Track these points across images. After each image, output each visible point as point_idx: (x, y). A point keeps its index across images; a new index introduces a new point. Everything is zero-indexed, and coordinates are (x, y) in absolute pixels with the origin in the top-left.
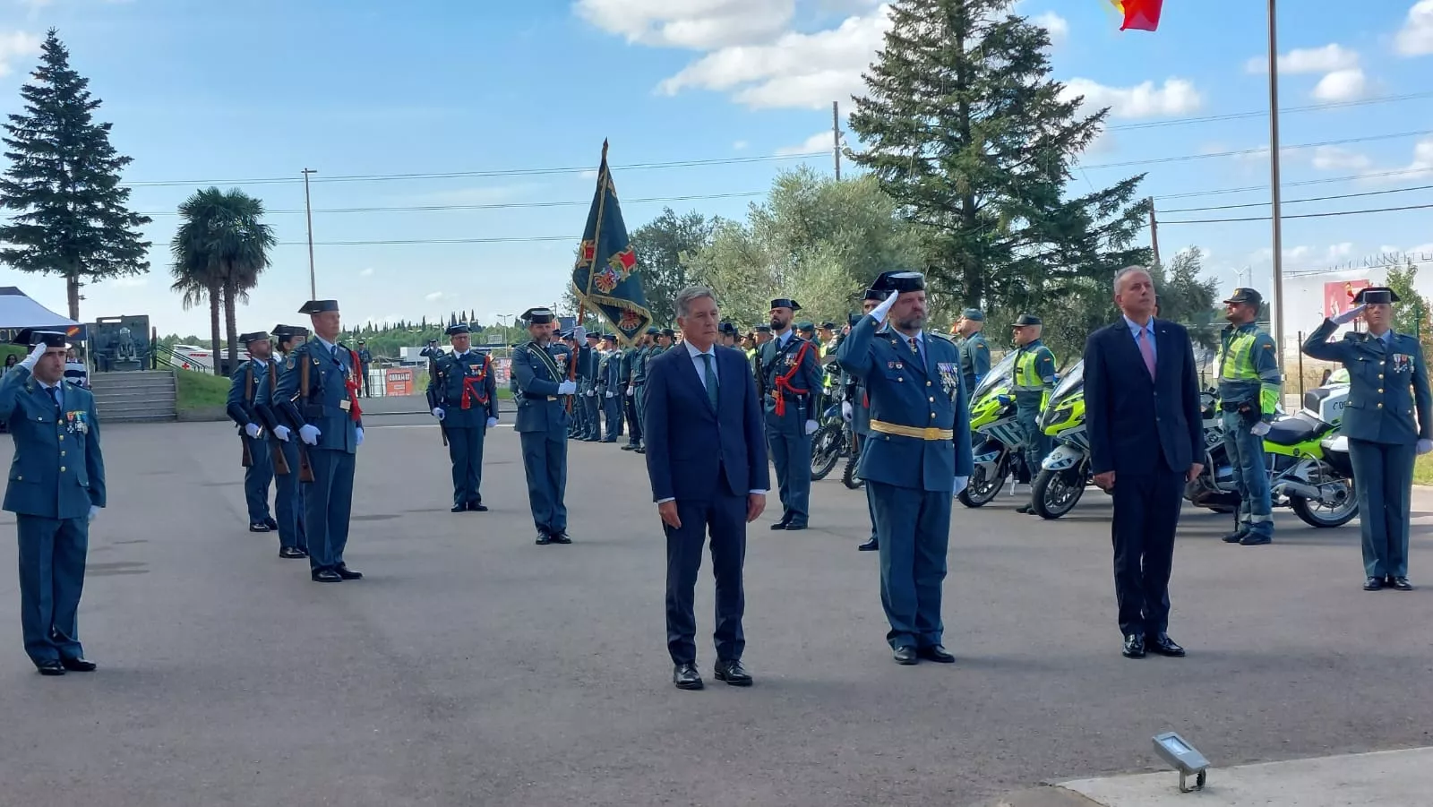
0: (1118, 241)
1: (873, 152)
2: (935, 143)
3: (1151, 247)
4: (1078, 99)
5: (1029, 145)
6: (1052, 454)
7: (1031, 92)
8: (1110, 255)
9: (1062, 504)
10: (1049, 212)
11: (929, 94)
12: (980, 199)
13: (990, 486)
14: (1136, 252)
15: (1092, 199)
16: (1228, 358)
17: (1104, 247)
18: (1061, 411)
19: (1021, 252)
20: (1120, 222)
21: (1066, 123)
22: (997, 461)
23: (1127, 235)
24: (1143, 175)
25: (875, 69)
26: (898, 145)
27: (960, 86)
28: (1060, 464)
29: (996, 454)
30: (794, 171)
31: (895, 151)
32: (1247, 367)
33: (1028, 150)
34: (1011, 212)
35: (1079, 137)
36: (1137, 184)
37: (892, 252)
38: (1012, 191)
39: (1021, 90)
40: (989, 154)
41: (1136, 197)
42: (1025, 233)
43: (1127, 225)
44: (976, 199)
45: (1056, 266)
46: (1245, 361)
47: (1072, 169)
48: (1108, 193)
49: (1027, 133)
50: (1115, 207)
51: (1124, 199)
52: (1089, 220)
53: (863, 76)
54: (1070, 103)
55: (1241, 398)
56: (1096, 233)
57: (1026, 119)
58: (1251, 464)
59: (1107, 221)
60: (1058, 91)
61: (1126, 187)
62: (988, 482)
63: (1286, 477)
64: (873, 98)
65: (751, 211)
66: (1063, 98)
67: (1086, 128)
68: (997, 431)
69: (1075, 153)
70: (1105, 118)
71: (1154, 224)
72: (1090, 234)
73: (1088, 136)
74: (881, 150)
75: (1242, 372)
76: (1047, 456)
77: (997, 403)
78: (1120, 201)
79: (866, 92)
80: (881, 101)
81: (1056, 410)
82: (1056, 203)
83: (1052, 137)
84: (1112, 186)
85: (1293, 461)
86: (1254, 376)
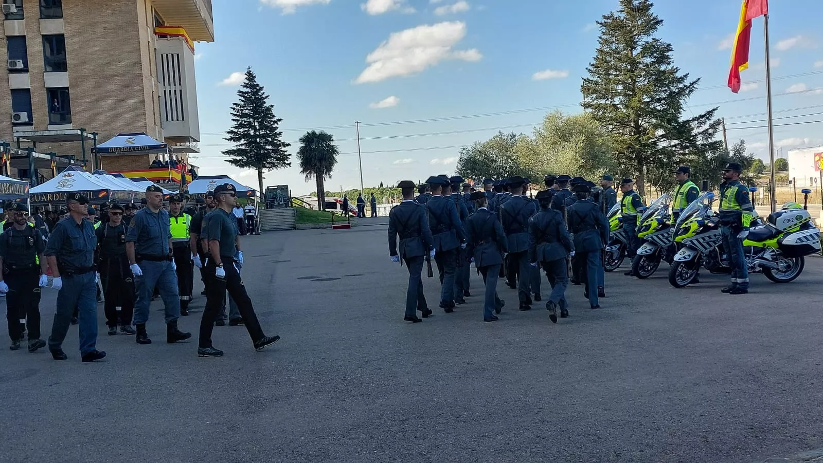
0: (707, 138)
1: (592, 102)
2: (621, 97)
3: (723, 140)
4: (686, 75)
5: (664, 96)
6: (641, 247)
7: (664, 72)
8: (702, 145)
9: (648, 271)
10: (673, 125)
11: (616, 75)
12: (642, 122)
13: (616, 261)
14: (715, 143)
15: (693, 120)
16: (724, 199)
17: (700, 141)
18: (646, 226)
19: (662, 144)
20: (707, 130)
21: (681, 86)
22: (619, 249)
23: (711, 135)
24: (717, 108)
25: (592, 65)
26: (604, 99)
27: (631, 71)
28: (646, 252)
29: (618, 246)
30: (553, 112)
31: (603, 102)
32: (734, 203)
33: (664, 99)
34: (656, 127)
35: (687, 92)
36: (715, 112)
37: (600, 146)
38: (655, 117)
39: (660, 72)
40: (645, 100)
41: (714, 118)
42: (663, 136)
43: (711, 131)
44: (640, 121)
45: (678, 151)
46: (733, 199)
47: (684, 106)
48: (702, 117)
49: (663, 91)
50: (704, 123)
51: (709, 119)
52: (693, 129)
53: (587, 69)
54: (683, 76)
55: (731, 219)
56: (696, 135)
57: (662, 85)
58: (737, 252)
59: (701, 130)
60: (677, 71)
61: (710, 114)
62: (615, 260)
63: (759, 258)
64: (591, 78)
65: (534, 131)
66: (679, 75)
67: (690, 88)
68: (618, 234)
69: (686, 99)
70: (699, 83)
71: (725, 130)
72: (693, 136)
73: (691, 91)
74: (596, 101)
75: (731, 206)
76: (639, 248)
77: (617, 221)
78: (707, 120)
79: (588, 76)
80: (595, 79)
81: (643, 225)
82: (677, 122)
83: (674, 92)
84: (703, 114)
85: (763, 250)
86: (738, 207)
